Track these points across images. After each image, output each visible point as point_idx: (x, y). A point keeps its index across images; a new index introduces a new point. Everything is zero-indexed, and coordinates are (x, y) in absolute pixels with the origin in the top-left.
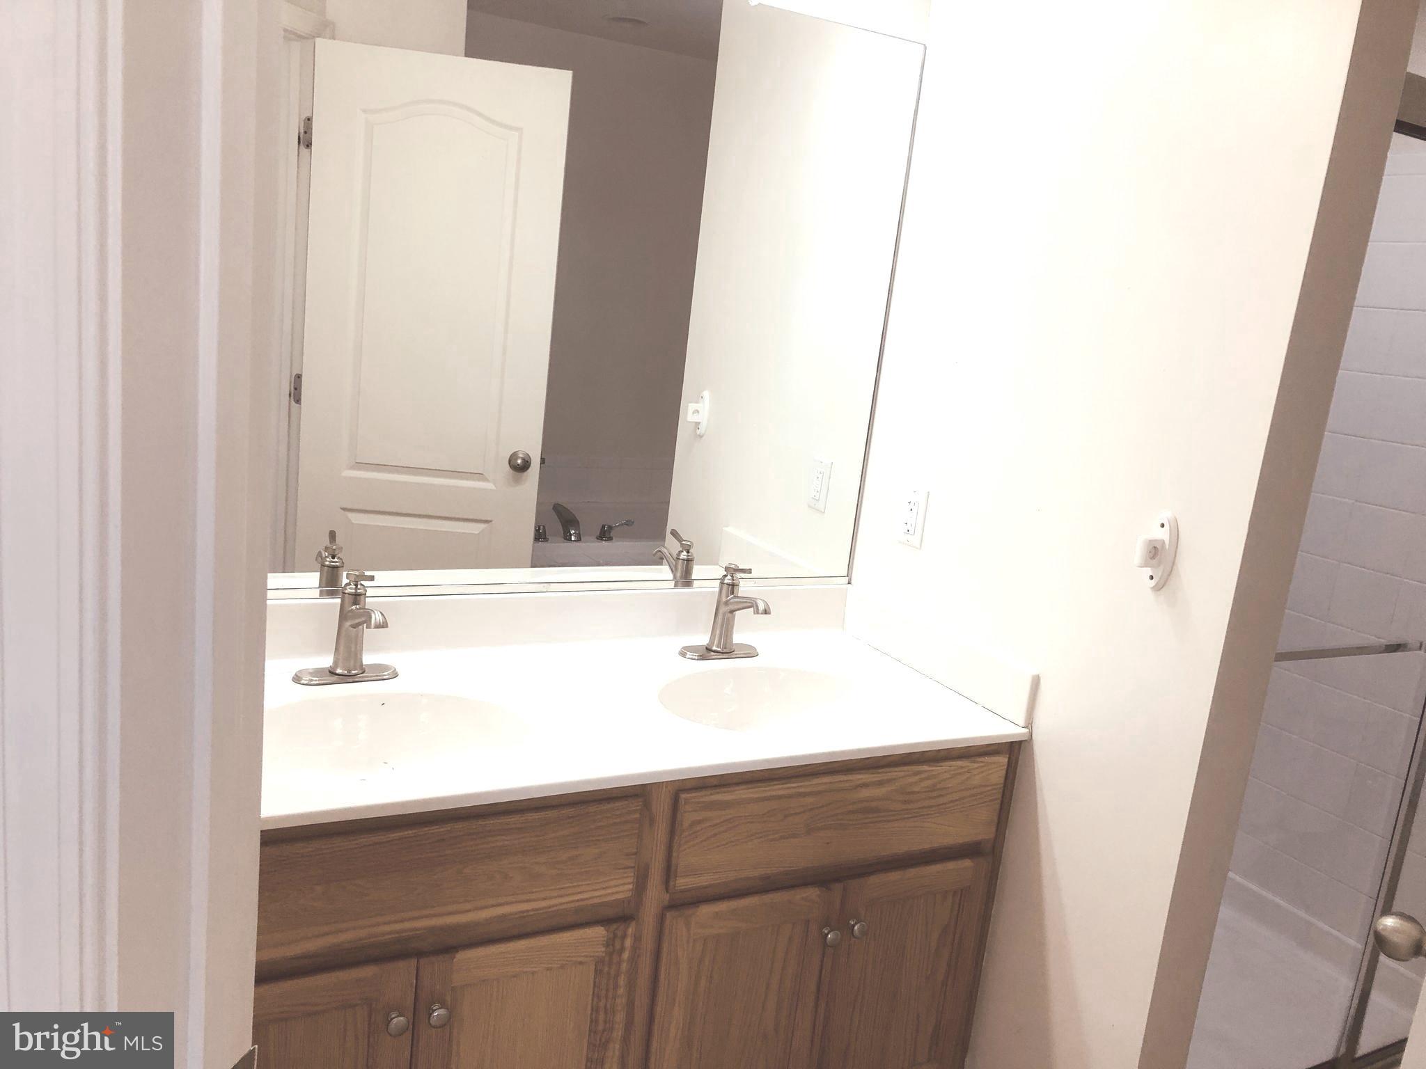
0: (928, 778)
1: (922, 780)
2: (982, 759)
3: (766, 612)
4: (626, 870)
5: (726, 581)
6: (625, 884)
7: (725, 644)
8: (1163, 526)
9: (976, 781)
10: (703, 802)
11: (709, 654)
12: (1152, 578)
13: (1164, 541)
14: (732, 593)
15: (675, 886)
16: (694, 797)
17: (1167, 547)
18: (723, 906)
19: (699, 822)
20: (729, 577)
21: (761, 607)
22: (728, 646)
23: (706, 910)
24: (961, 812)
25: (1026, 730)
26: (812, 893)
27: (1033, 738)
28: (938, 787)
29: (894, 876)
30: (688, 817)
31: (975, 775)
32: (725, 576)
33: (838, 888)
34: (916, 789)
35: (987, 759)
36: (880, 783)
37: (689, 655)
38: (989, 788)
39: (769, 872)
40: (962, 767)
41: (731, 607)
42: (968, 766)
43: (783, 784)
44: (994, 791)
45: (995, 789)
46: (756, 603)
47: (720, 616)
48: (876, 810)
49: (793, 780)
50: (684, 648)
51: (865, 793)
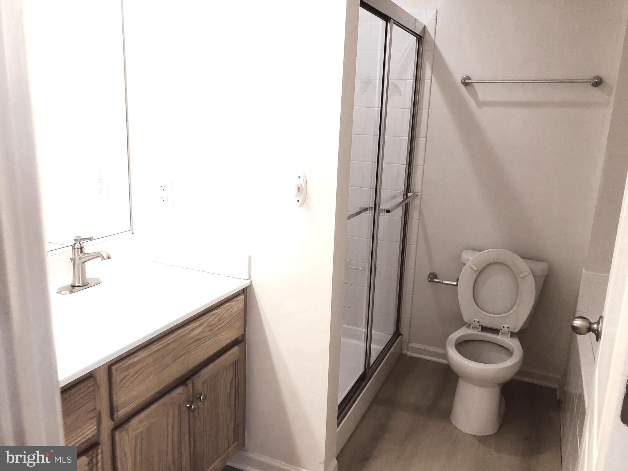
0: (218, 316)
1: (215, 318)
2: (235, 300)
3: (109, 258)
4: (90, 421)
5: (76, 246)
6: (92, 427)
7: (83, 280)
8: (299, 177)
9: (235, 309)
10: (124, 367)
11: (74, 289)
12: (298, 201)
13: (301, 184)
14: (82, 252)
15: (117, 416)
16: (120, 366)
17: (303, 187)
18: (143, 415)
19: (123, 378)
20: (78, 244)
21: (105, 256)
22: (85, 282)
23: (135, 422)
24: (231, 326)
25: (249, 281)
26: (180, 390)
27: (253, 283)
28: (221, 318)
29: (211, 366)
30: (117, 377)
31: (234, 307)
32: (75, 244)
33: (189, 382)
34: (213, 323)
35: (237, 299)
36: (200, 326)
37: (63, 292)
38: (240, 311)
39: (161, 388)
40: (229, 306)
41: (83, 260)
42: (232, 304)
43: (159, 343)
44: (242, 312)
45: (242, 311)
46: (101, 255)
47: (76, 267)
48: (199, 339)
49: (163, 339)
50: (58, 289)
51: (195, 333)
